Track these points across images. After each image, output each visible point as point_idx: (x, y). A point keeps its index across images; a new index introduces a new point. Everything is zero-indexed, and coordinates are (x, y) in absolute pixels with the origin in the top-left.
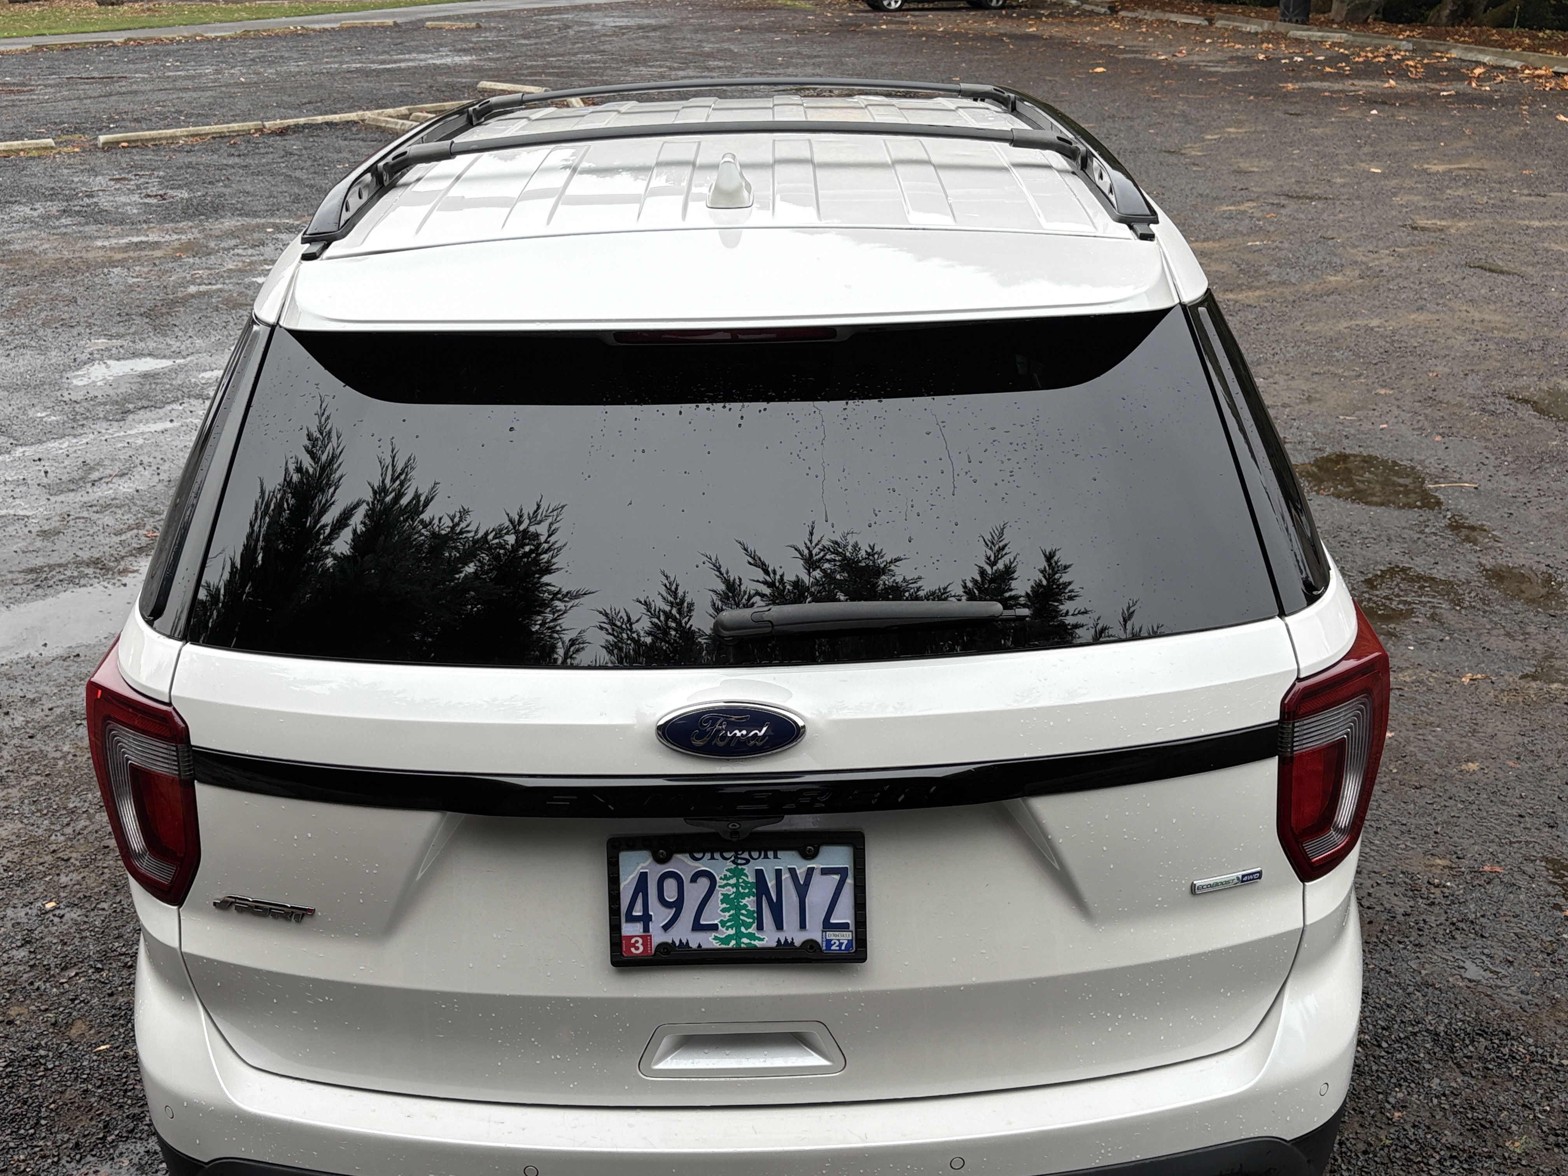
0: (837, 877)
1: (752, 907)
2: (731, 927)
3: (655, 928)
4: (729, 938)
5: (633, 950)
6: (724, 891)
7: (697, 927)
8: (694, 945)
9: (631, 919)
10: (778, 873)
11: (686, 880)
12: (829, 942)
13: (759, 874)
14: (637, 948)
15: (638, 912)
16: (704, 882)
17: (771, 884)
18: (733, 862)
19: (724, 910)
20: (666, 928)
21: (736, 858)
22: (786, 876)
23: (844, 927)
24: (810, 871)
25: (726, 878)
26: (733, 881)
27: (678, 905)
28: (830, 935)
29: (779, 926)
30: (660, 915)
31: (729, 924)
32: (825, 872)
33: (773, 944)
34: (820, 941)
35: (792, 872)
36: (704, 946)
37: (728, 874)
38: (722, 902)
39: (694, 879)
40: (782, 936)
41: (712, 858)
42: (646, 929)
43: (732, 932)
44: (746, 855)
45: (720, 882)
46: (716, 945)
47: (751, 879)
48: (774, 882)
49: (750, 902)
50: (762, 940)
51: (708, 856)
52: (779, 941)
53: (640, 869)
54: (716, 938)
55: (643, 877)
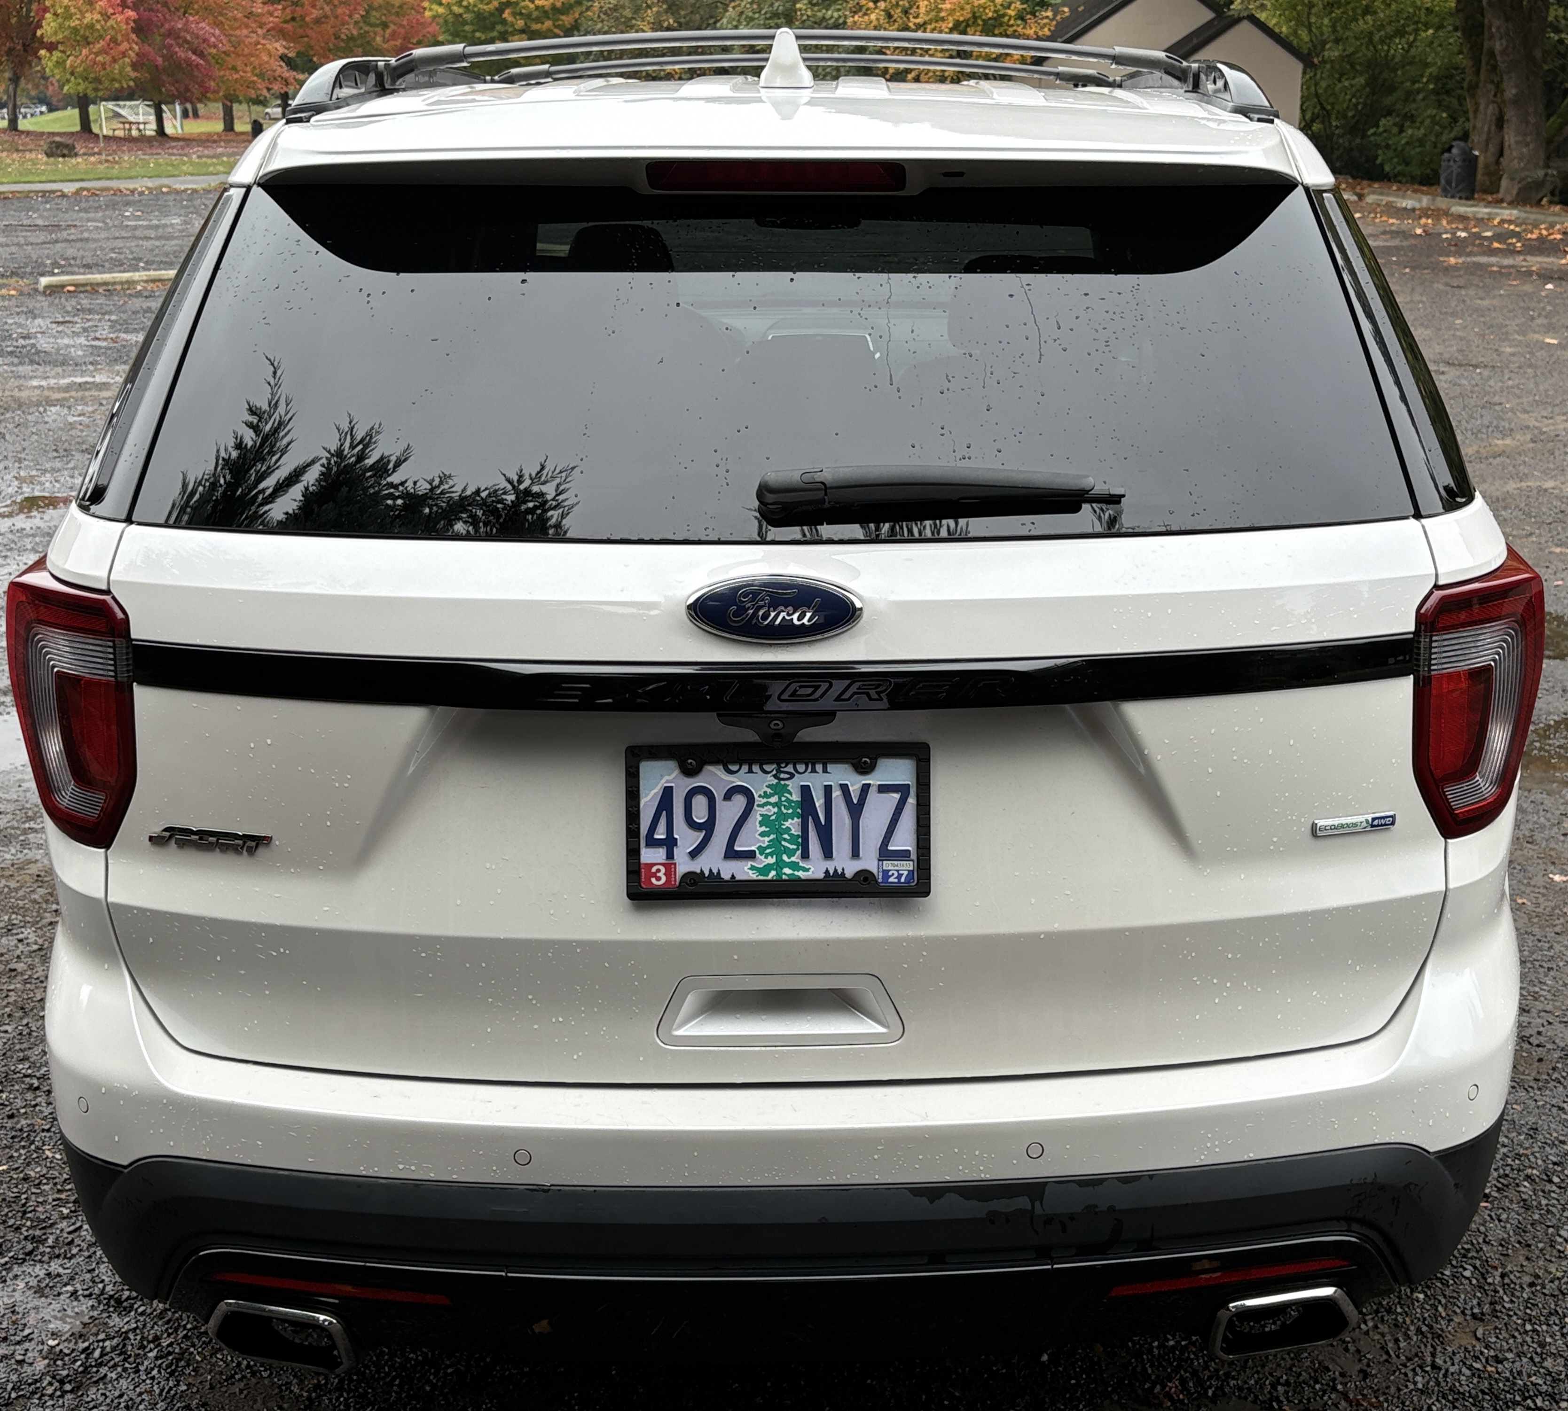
0: (897, 796)
1: (796, 831)
2: (771, 854)
3: (681, 854)
4: (768, 868)
5: (653, 880)
6: (764, 811)
7: (731, 854)
8: (726, 876)
9: (652, 843)
10: (828, 790)
11: (719, 796)
12: (886, 873)
13: (806, 791)
14: (659, 879)
15: (660, 835)
16: (740, 801)
17: (819, 803)
18: (775, 776)
19: (763, 834)
20: (694, 854)
21: (779, 771)
22: (836, 793)
23: (903, 855)
24: (866, 788)
25: (766, 795)
26: (774, 799)
27: (708, 827)
28: (888, 865)
29: (828, 854)
30: (687, 839)
31: (768, 851)
32: (883, 789)
33: (821, 875)
34: (875, 871)
35: (844, 788)
36: (738, 878)
37: (769, 791)
38: (761, 824)
39: (728, 796)
40: (831, 866)
41: (750, 771)
42: (670, 855)
43: (771, 860)
44: (790, 769)
45: (759, 800)
46: (753, 875)
47: (796, 797)
48: (822, 801)
49: (793, 825)
50: (808, 870)
51: (745, 768)
52: (827, 872)
53: (664, 782)
54: (752, 868)
55: (668, 792)
